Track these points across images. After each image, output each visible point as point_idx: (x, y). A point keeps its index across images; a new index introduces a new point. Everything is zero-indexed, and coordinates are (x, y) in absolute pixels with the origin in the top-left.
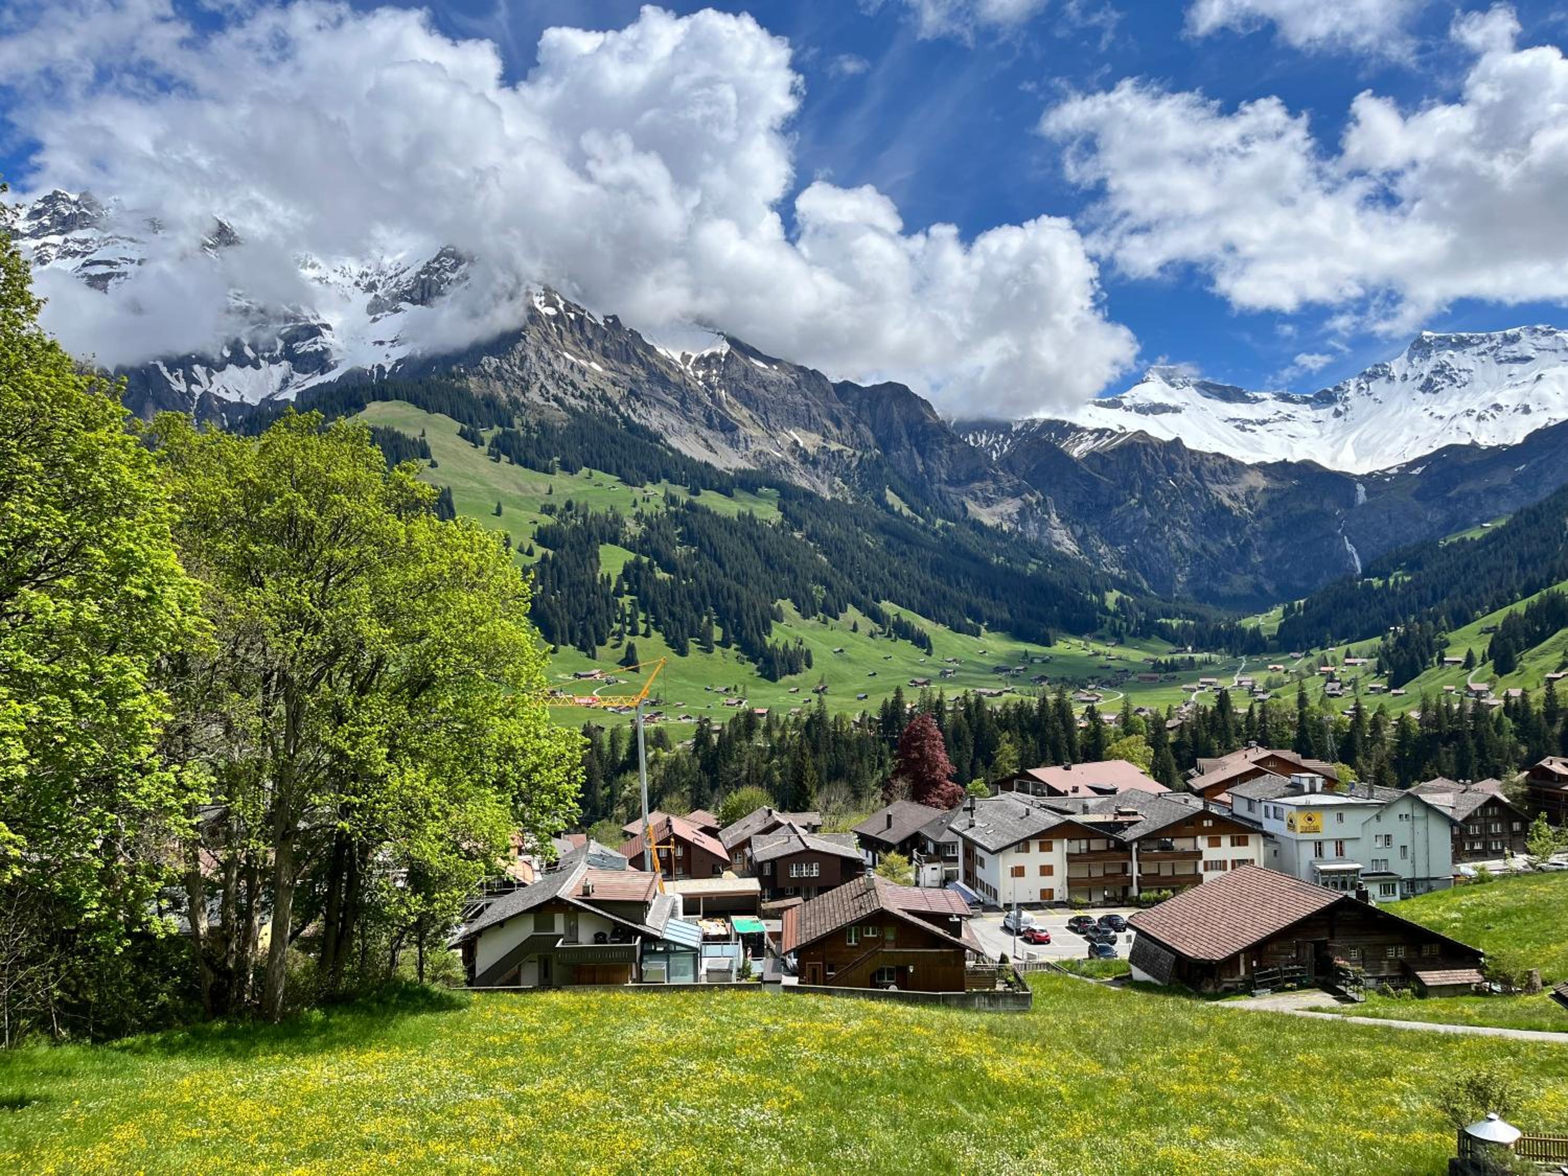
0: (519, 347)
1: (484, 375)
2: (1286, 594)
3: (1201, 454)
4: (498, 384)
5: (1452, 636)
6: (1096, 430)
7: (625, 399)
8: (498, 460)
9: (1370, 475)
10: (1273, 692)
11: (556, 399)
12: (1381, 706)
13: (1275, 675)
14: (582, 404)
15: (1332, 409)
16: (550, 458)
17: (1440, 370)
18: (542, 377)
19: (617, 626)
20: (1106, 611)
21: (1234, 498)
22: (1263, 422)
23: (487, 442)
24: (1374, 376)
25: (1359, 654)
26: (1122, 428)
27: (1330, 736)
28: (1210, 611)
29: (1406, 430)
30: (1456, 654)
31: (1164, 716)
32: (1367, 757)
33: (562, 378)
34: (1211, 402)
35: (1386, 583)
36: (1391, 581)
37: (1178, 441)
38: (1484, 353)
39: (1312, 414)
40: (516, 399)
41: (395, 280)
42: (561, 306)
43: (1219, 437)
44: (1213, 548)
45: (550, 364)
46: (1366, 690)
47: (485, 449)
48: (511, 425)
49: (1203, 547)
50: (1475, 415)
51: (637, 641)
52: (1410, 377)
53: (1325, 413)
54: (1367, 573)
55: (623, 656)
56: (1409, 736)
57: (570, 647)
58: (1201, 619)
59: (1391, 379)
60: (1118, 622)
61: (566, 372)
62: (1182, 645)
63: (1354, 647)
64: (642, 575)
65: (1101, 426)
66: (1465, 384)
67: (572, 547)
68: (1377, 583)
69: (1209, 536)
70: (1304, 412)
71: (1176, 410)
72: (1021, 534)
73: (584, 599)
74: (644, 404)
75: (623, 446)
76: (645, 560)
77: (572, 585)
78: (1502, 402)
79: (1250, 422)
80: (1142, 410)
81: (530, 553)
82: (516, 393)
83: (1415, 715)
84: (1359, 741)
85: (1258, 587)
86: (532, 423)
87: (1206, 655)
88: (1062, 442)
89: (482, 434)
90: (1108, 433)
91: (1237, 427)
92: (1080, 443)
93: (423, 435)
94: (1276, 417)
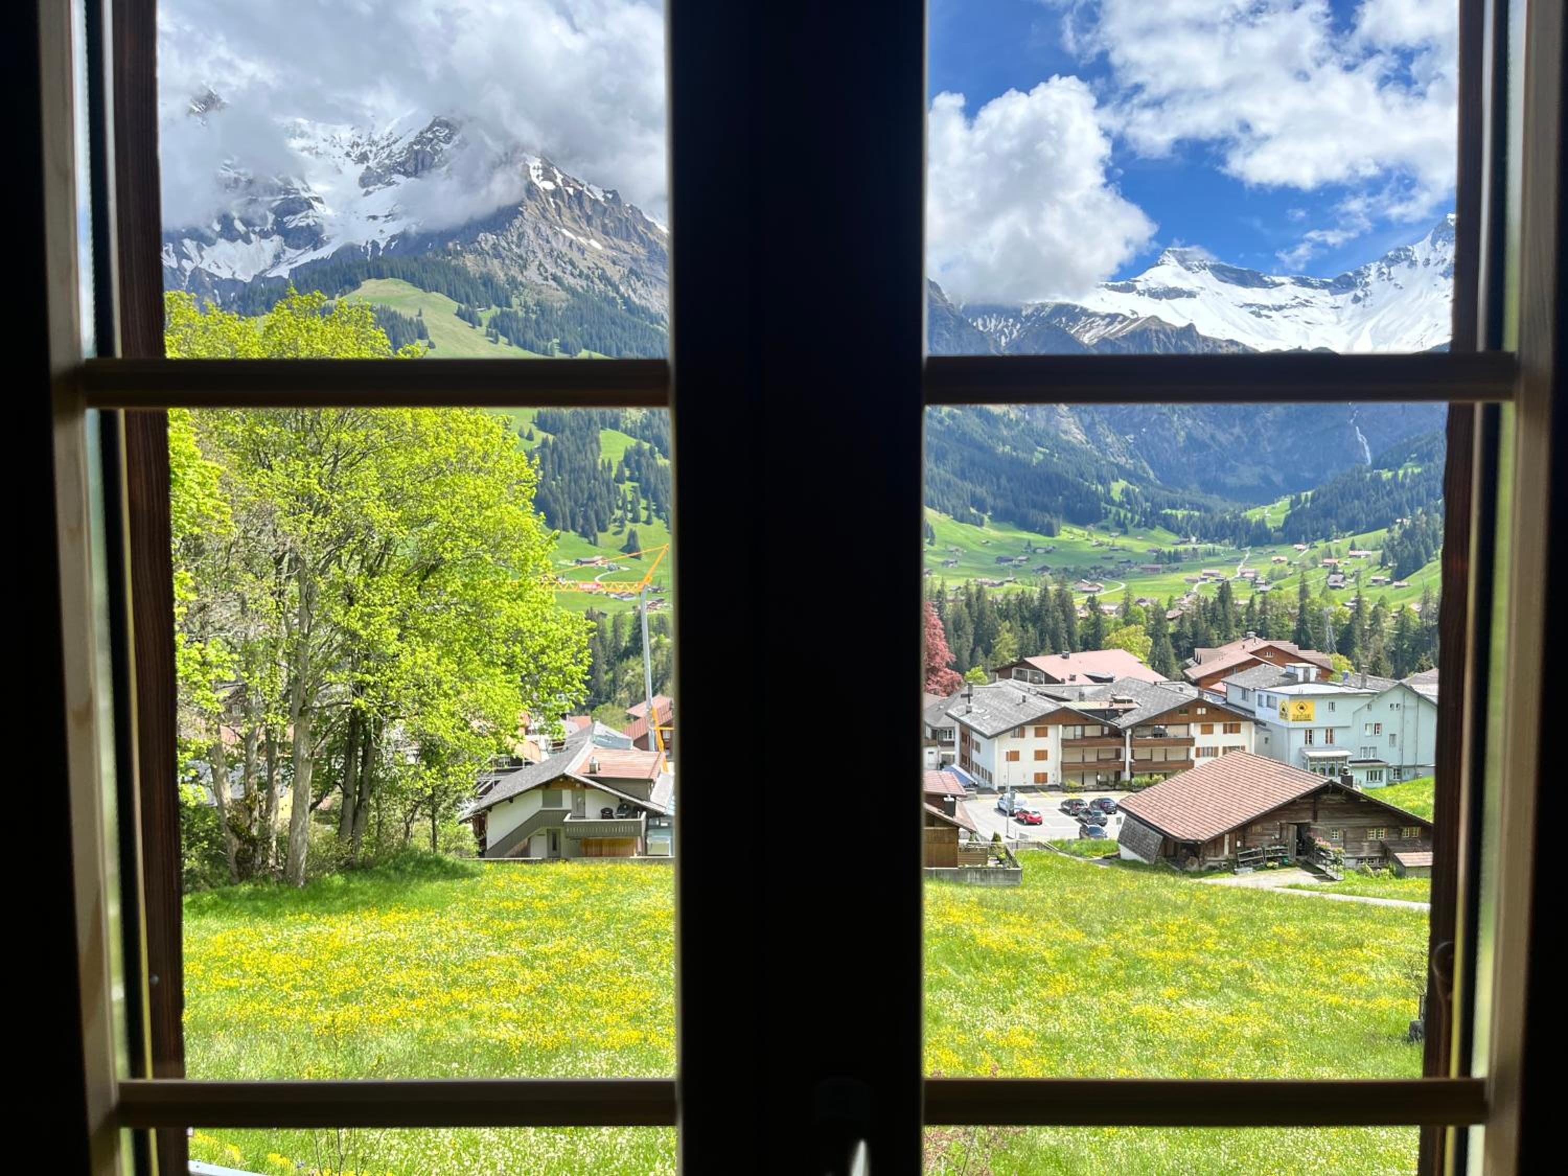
0: (517, 223)
1: (481, 253)
2: (1294, 485)
3: (1214, 341)
4: (496, 262)
6: (1108, 315)
7: (626, 278)
8: (496, 341)
10: (1275, 583)
11: (555, 278)
12: (1382, 598)
13: (1278, 567)
14: (579, 284)
15: (1351, 295)
16: (549, 340)
18: (540, 255)
19: (618, 513)
20: (1111, 501)
22: (1281, 308)
23: (485, 323)
24: (1395, 260)
25: (1364, 546)
26: (1134, 313)
27: (1329, 628)
28: (1216, 502)
29: (1426, 317)
31: (1165, 607)
32: (1365, 648)
33: (560, 256)
34: (1227, 286)
35: (1395, 476)
36: (1401, 472)
37: (1191, 327)
39: (1330, 300)
40: (514, 279)
41: (387, 151)
42: (559, 181)
43: (1234, 324)
44: (1222, 437)
45: (548, 242)
46: (1368, 582)
47: (483, 330)
48: (509, 305)
49: (1213, 437)
51: (639, 528)
52: (1432, 262)
53: (1343, 299)
54: (1378, 464)
55: (625, 543)
56: (1409, 628)
57: (572, 533)
58: (1208, 510)
59: (1413, 264)
60: (1123, 513)
61: (565, 249)
62: (1186, 536)
63: (1358, 539)
64: (643, 461)
65: (1113, 311)
67: (573, 433)
68: (1386, 475)
69: (1219, 426)
70: (1323, 297)
71: (1191, 295)
72: (1028, 423)
73: (585, 486)
74: (645, 284)
75: (623, 328)
76: (646, 446)
77: (572, 471)
79: (1266, 307)
80: (1155, 294)
81: (530, 438)
82: (514, 271)
83: (1415, 607)
84: (1358, 632)
85: (1265, 478)
86: (531, 303)
87: (1210, 546)
88: (1072, 327)
89: (480, 314)
90: (1120, 318)
91: (1253, 313)
92: (1092, 328)
93: (420, 315)
94: (1294, 303)
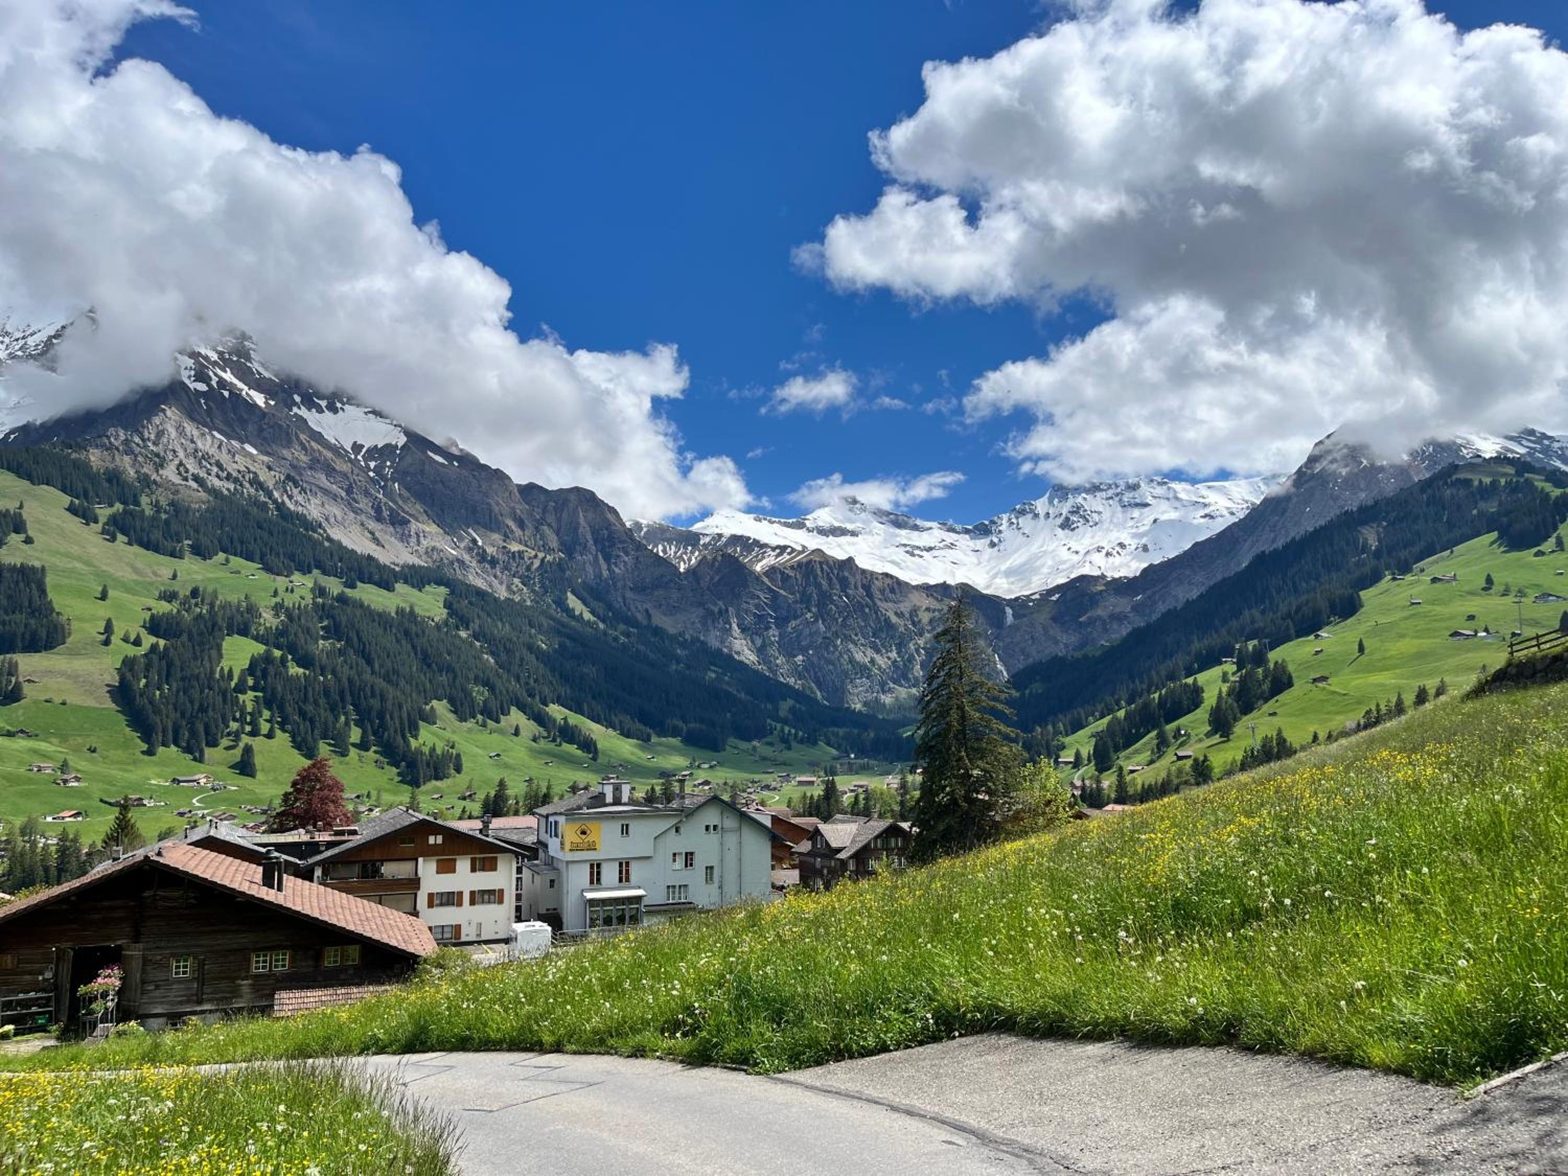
0: (157, 420)
1: (110, 448)
3: (872, 573)
4: (127, 459)
5: (1067, 740)
6: (778, 547)
7: (281, 485)
8: (113, 539)
9: (1017, 599)
11: (196, 478)
14: (226, 487)
15: (987, 541)
16: (179, 541)
17: (1076, 510)
18: (181, 454)
19: (234, 726)
20: (776, 718)
21: (900, 615)
22: (930, 549)
23: (102, 520)
24: (1022, 512)
26: (802, 546)
29: (1050, 561)
30: (1068, 756)
33: (206, 457)
34: (885, 527)
35: (1023, 695)
37: (850, 560)
38: (1111, 498)
39: (971, 544)
40: (147, 476)
41: (21, 342)
42: (214, 383)
43: (890, 560)
44: (879, 661)
45: (192, 441)
47: (98, 527)
48: (137, 504)
49: (872, 661)
50: (1104, 551)
51: (257, 743)
52: (1052, 516)
53: (982, 543)
54: (1010, 685)
55: (238, 759)
57: (173, 748)
58: (865, 727)
59: (1036, 516)
60: (787, 729)
61: (213, 451)
62: (845, 752)
64: (271, 670)
65: (782, 543)
66: (1096, 524)
67: (190, 639)
68: (1017, 694)
69: (878, 651)
70: (964, 541)
71: (854, 534)
72: (703, 642)
73: (196, 696)
74: (303, 490)
75: (271, 533)
76: (277, 653)
77: (183, 679)
78: (1126, 543)
79: (918, 548)
80: (822, 532)
81: (137, 642)
82: (147, 469)
86: (164, 503)
87: (867, 761)
88: (746, 557)
89: (98, 511)
90: (789, 550)
91: (907, 552)
92: (763, 558)
93: (21, 507)
94: (941, 545)
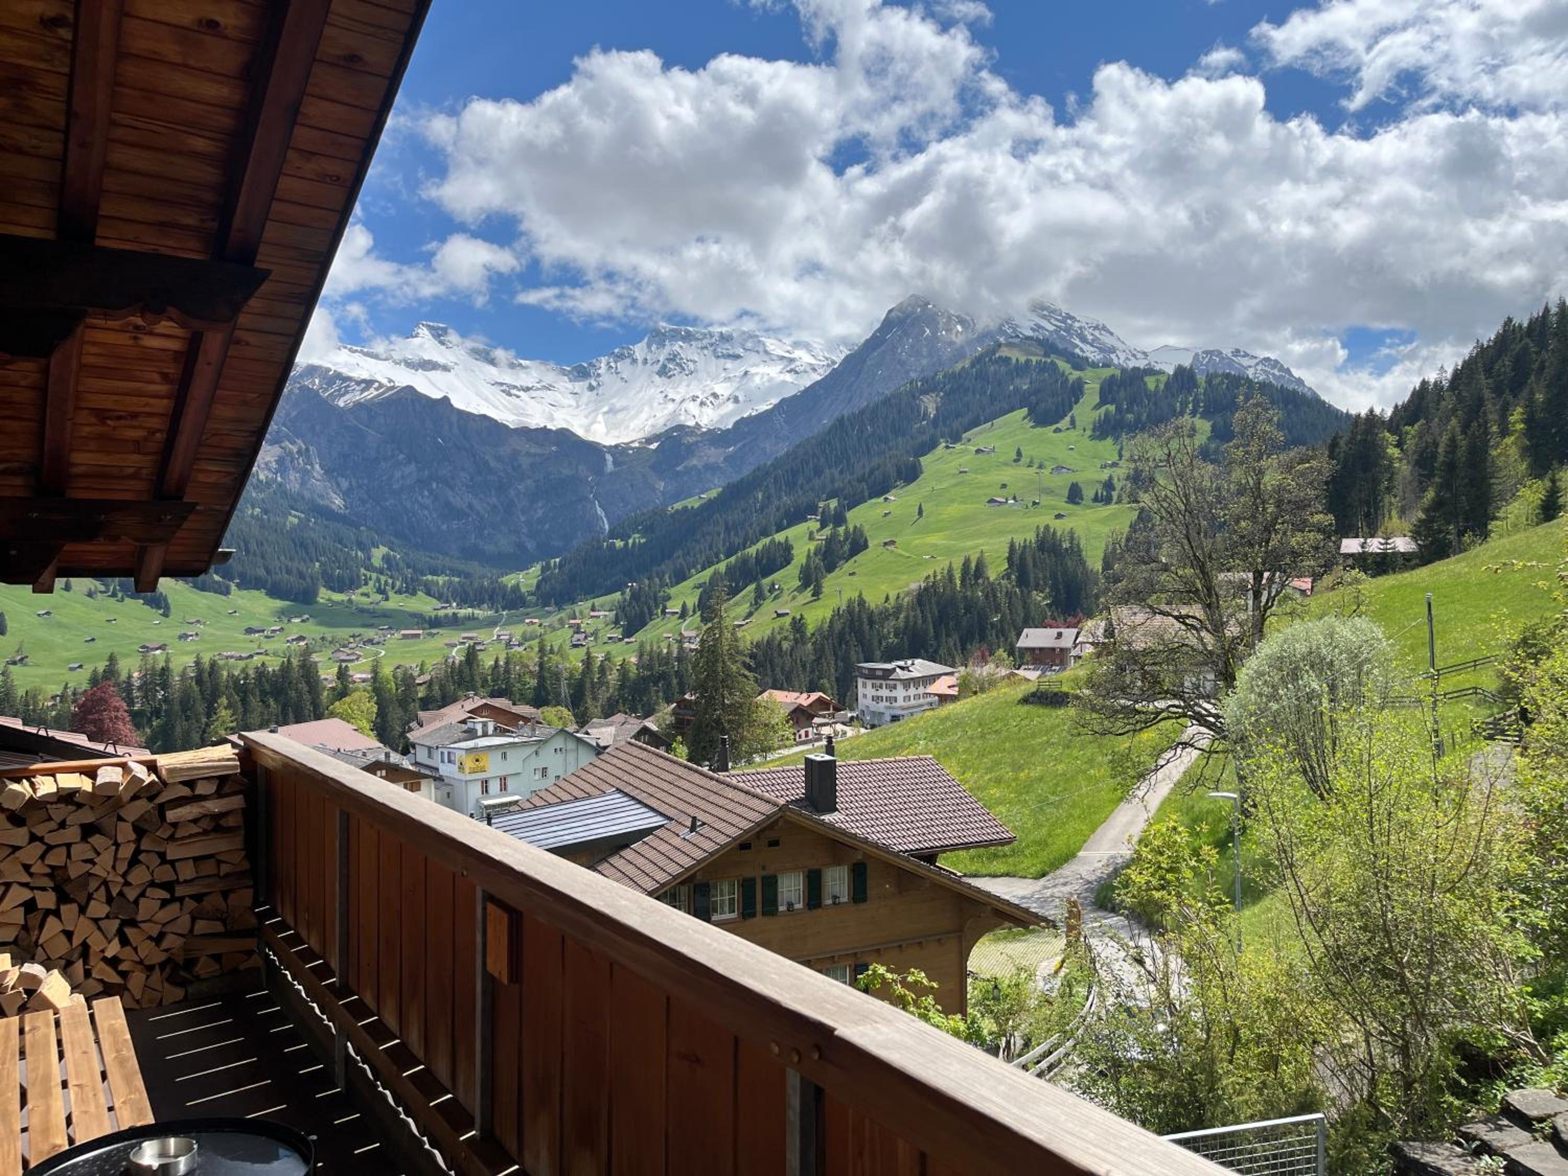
2: (545, 552)
3: (469, 414)
5: (672, 591)
6: (364, 381)
9: (617, 446)
10: (527, 644)
12: (608, 653)
13: (530, 629)
15: (586, 384)
17: (673, 358)
20: (371, 567)
21: (499, 459)
22: (527, 389)
24: (620, 357)
25: (602, 607)
26: (390, 381)
27: (564, 683)
28: (474, 567)
29: (646, 409)
30: (674, 607)
31: (415, 674)
32: (595, 699)
34: (478, 363)
35: (626, 544)
36: (631, 541)
37: (446, 400)
38: (706, 348)
39: (569, 385)
43: (486, 399)
44: (478, 506)
46: (605, 639)
49: (470, 506)
50: (699, 400)
52: (649, 362)
53: (581, 386)
54: (613, 535)
56: (628, 679)
58: (467, 575)
59: (634, 361)
60: (383, 578)
62: (447, 601)
63: (598, 601)
65: (368, 377)
66: (691, 373)
68: (619, 544)
69: (476, 496)
70: (564, 384)
71: (446, 368)
72: (280, 485)
78: (719, 393)
79: (515, 387)
80: (411, 365)
83: (634, 660)
84: (588, 685)
85: (520, 546)
87: (470, 610)
88: (326, 390)
90: (376, 385)
91: (503, 391)
92: (347, 392)
94: (539, 386)
